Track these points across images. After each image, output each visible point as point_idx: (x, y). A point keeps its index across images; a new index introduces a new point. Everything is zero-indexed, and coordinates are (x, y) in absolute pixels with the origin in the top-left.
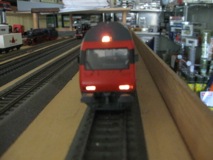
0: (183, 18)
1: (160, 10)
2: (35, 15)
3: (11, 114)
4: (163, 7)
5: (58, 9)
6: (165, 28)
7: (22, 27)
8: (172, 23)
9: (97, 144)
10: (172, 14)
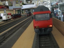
0: (58, 9)
1: (51, 7)
2: (14, 10)
3: (10, 37)
4: (52, 6)
5: (21, 8)
6: (53, 12)
7: (11, 14)
8: (55, 10)
9: (42, 45)
10: (55, 8)
